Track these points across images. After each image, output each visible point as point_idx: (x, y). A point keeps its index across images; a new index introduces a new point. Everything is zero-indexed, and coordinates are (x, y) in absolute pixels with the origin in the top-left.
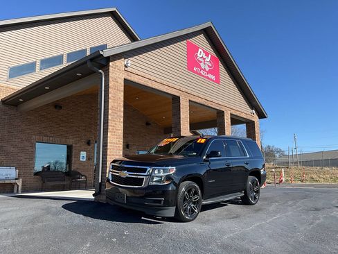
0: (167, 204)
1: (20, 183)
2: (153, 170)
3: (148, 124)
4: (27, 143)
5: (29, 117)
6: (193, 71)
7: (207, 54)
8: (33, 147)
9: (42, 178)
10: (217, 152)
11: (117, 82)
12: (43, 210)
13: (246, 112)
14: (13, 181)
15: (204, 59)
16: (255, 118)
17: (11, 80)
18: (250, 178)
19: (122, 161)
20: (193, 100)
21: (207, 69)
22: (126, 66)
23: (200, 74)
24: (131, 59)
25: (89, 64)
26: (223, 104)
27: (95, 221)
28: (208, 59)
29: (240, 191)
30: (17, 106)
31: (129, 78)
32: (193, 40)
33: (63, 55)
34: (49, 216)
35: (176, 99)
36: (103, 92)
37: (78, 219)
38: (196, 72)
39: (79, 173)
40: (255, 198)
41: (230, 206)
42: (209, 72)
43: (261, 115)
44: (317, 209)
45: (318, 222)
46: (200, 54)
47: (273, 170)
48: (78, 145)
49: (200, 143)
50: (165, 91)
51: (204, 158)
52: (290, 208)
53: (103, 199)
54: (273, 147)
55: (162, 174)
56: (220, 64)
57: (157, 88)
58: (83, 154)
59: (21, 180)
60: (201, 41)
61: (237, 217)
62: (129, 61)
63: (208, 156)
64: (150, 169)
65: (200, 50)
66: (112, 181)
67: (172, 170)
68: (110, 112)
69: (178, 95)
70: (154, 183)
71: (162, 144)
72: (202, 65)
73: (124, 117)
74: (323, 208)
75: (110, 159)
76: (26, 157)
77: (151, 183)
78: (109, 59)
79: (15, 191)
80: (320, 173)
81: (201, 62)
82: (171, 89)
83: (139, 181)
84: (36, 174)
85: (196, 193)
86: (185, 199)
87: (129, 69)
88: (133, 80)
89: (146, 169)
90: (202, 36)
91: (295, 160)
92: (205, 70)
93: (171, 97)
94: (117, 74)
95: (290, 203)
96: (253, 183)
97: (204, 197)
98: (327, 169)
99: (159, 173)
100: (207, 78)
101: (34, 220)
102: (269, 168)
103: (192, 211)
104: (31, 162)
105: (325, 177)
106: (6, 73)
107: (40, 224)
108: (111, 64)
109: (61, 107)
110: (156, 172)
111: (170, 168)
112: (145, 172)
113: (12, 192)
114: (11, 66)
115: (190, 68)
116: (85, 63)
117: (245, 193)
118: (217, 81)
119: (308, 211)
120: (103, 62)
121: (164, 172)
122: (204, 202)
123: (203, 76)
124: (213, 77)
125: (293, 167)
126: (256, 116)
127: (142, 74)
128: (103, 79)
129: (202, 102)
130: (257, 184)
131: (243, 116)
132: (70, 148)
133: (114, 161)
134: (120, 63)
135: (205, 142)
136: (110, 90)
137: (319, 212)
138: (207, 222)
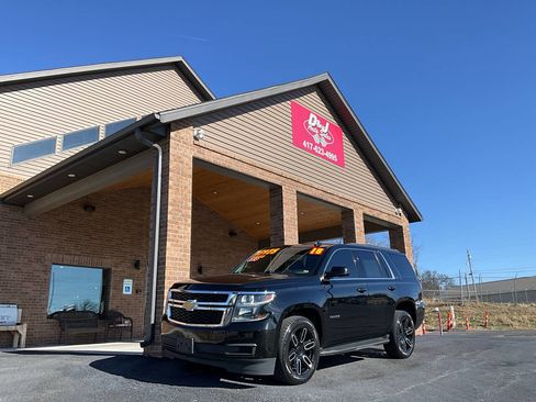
0: (262, 354)
1: (23, 330)
2: (239, 297)
3: (232, 234)
4: (37, 266)
5: (41, 223)
6: (302, 147)
7: (323, 122)
8: (47, 271)
9: (61, 322)
10: (342, 269)
11: (182, 162)
12: (58, 369)
13: (387, 211)
14: (13, 328)
15: (319, 129)
16: (403, 222)
17: (15, 166)
18: (399, 313)
19: (189, 284)
20: (303, 191)
21: (324, 144)
22: (196, 138)
23: (313, 152)
24: (205, 127)
25: (138, 135)
26: (351, 199)
27: (143, 385)
28: (325, 129)
29: (383, 335)
30: (23, 206)
31: (201, 157)
32: (302, 101)
33: (98, 128)
34: (67, 379)
35: (276, 190)
36: (160, 178)
37: (115, 382)
38: (306, 149)
39: (121, 315)
40: (408, 347)
41: (367, 361)
42: (327, 149)
43: (413, 217)
44: (510, 364)
45: (513, 382)
46: (313, 121)
47: (437, 309)
48: (120, 269)
49: (314, 255)
50: (258, 176)
51: (322, 278)
52: (465, 362)
53: (157, 350)
54: (435, 272)
55: (252, 303)
56: (344, 137)
57: (244, 171)
58: (128, 283)
59: (25, 325)
60: (313, 102)
61: (380, 375)
62: (202, 131)
63: (328, 276)
64: (232, 296)
65: (312, 116)
66: (171, 317)
67: (270, 297)
68: (170, 208)
69: (278, 183)
70: (241, 319)
71: (254, 258)
72: (316, 137)
73: (192, 216)
74: (520, 363)
75: (168, 284)
76: (34, 288)
77: (236, 319)
78: (169, 127)
79: (16, 344)
80: (512, 311)
81: (314, 133)
82: (268, 174)
83: (216, 317)
84: (51, 316)
85: (309, 336)
86: (291, 346)
87: (201, 143)
88: (207, 159)
89: (227, 295)
90: (314, 94)
91: (471, 293)
92: (320, 145)
93: (267, 186)
94: (183, 150)
95: (465, 355)
96: (403, 322)
97: (324, 343)
98: (523, 305)
99: (248, 301)
100: (325, 157)
101: (42, 386)
102: (429, 306)
103: (305, 367)
104: (43, 296)
105: (521, 318)
106: (9, 155)
107: (50, 392)
108: (172, 134)
109: (94, 208)
110: (243, 300)
111: (266, 292)
112: (225, 301)
113: (10, 345)
114: (17, 144)
115: (298, 142)
116: (132, 133)
117: (392, 338)
118: (341, 162)
119: (495, 366)
120: (161, 132)
121: (256, 300)
122: (324, 353)
123: (317, 154)
124: (333, 157)
125: (468, 304)
126: (404, 217)
127: (222, 150)
128: (160, 157)
129: (318, 194)
130: (410, 325)
131: (384, 217)
132: (106, 274)
133: (176, 286)
134: (187, 133)
135: (323, 253)
136: (171, 174)
137: (514, 368)
138: (330, 384)
